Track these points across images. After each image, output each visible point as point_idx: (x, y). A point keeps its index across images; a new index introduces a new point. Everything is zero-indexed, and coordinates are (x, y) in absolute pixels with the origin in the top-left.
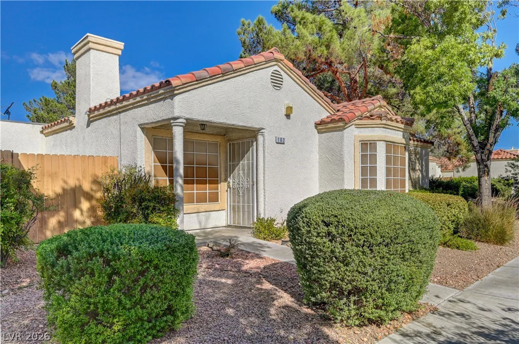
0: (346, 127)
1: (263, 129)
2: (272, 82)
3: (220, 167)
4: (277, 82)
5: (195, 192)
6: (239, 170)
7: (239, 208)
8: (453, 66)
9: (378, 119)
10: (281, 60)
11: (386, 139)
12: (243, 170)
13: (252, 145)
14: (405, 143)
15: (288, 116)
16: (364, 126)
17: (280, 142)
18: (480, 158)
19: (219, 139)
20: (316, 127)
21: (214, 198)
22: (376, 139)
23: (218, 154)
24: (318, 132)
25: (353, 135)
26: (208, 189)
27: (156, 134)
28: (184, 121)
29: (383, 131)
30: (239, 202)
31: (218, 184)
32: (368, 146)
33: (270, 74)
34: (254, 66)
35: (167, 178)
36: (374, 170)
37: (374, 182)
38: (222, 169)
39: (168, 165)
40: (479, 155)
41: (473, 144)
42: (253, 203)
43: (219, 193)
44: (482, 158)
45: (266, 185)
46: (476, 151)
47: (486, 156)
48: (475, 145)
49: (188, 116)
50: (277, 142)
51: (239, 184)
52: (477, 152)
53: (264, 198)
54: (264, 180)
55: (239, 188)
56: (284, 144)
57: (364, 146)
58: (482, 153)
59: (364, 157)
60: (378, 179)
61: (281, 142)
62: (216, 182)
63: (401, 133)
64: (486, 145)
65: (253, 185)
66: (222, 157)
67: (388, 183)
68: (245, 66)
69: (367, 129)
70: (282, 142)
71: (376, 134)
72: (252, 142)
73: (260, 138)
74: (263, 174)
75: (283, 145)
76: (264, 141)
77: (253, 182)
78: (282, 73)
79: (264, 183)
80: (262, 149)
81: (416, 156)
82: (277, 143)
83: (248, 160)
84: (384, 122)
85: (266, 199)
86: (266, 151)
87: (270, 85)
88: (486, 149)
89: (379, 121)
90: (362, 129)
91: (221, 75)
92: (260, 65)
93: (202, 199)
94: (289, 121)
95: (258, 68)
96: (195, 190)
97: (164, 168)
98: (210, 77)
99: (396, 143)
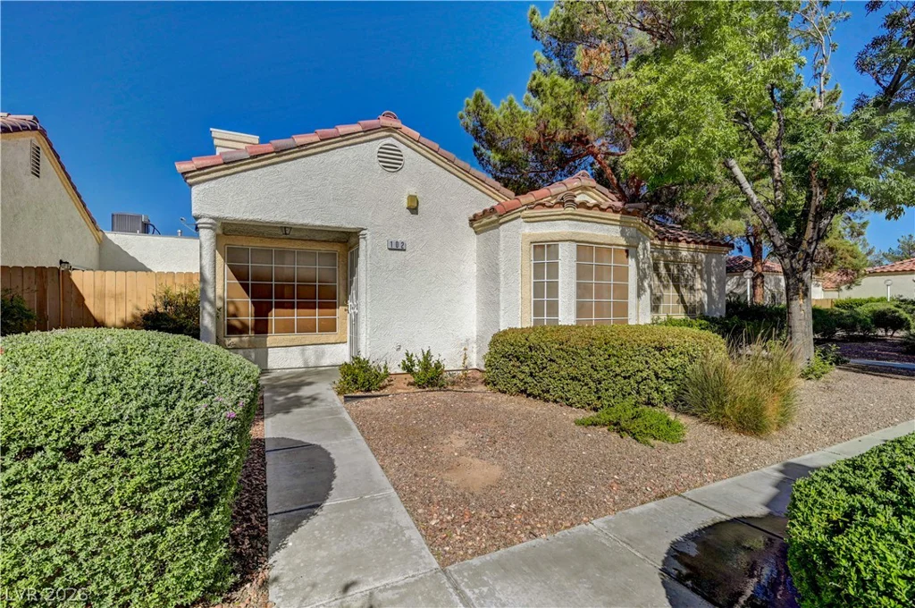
0: (501, 221)
1: (363, 229)
2: (380, 161)
4: (391, 162)
5: (295, 318)
6: (353, 289)
7: (352, 340)
8: (683, 102)
9: (560, 207)
10: (397, 128)
11: (577, 239)
14: (624, 243)
15: (414, 210)
16: (537, 219)
17: (394, 247)
18: (788, 267)
19: (337, 248)
20: (471, 225)
21: (330, 327)
22: (557, 238)
23: (337, 268)
24: (476, 232)
25: (520, 233)
26: (318, 315)
27: (231, 243)
28: (210, 221)
29: (569, 225)
30: (352, 333)
31: (335, 308)
32: (544, 250)
33: (377, 149)
34: (340, 139)
35: (249, 299)
36: (553, 289)
37: (554, 308)
38: (342, 288)
39: (250, 282)
40: (787, 261)
41: (774, 243)
42: (358, 335)
43: (337, 319)
44: (792, 266)
46: (780, 255)
47: (801, 262)
48: (778, 245)
49: (216, 214)
50: (390, 247)
51: (353, 308)
52: (782, 257)
56: (404, 250)
57: (538, 250)
58: (793, 257)
59: (538, 269)
60: (560, 303)
61: (398, 247)
62: (334, 306)
63: (619, 229)
64: (801, 243)
66: (341, 272)
67: (581, 309)
68: (322, 140)
69: (544, 224)
70: (400, 248)
71: (558, 231)
73: (361, 243)
74: (365, 295)
75: (403, 252)
77: (358, 305)
78: (402, 147)
80: (364, 259)
81: (695, 267)
82: (390, 249)
84: (570, 210)
87: (378, 166)
88: (800, 249)
89: (560, 210)
90: (536, 224)
91: (274, 154)
92: (353, 138)
93: (307, 328)
94: (416, 216)
95: (351, 141)
96: (296, 315)
97: (245, 287)
98: (252, 157)
99: (602, 244)
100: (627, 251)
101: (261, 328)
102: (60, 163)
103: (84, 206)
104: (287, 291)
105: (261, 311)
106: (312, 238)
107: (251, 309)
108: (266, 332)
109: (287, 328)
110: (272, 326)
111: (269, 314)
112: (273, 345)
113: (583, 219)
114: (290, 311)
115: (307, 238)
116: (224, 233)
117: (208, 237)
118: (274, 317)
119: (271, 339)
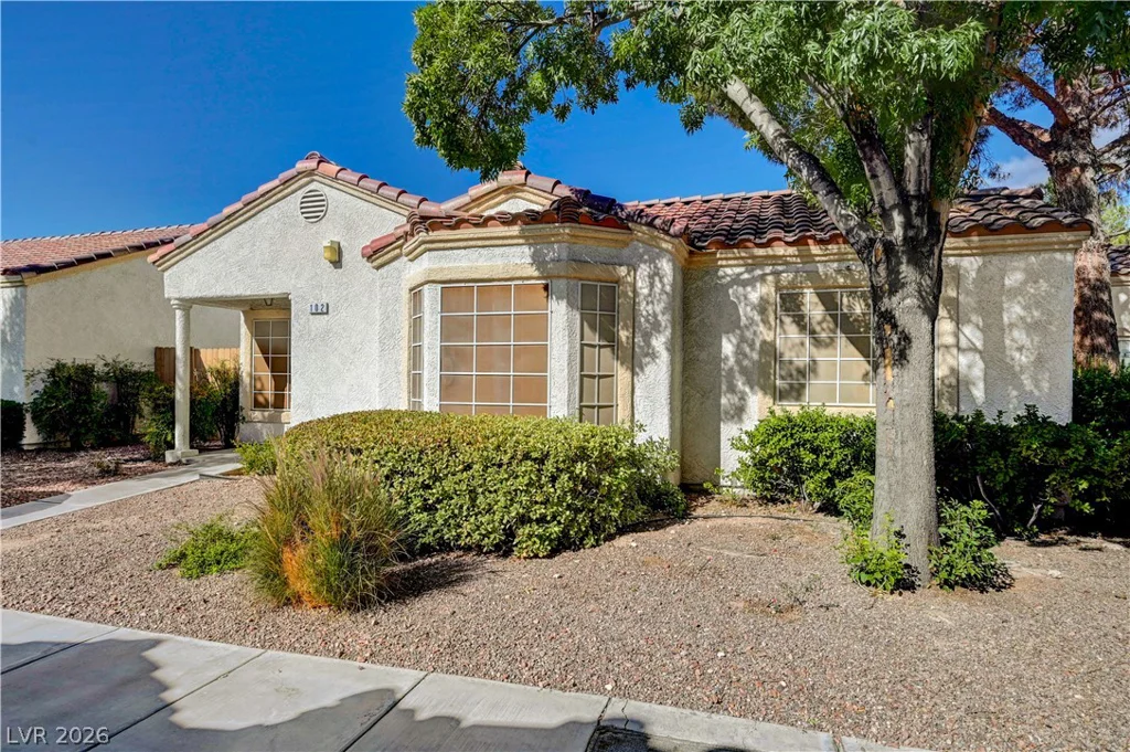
1: (288, 294)
2: (303, 213)
4: (314, 211)
14: (536, 274)
17: (314, 311)
22: (419, 281)
29: (430, 259)
32: (418, 300)
33: (299, 205)
34: (262, 199)
56: (327, 313)
63: (524, 251)
67: (448, 387)
68: (245, 205)
78: (326, 189)
82: (312, 313)
84: (420, 237)
87: (300, 219)
91: (210, 231)
92: (275, 195)
94: (340, 271)
95: (274, 198)
97: (267, 359)
98: (194, 238)
99: (493, 280)
100: (546, 288)
107: (271, 382)
113: (449, 245)
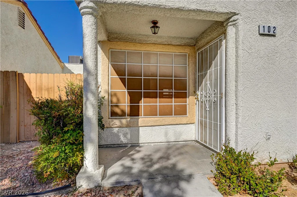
3: (189, 79)
5: (158, 104)
6: (206, 81)
7: (206, 124)
12: (211, 80)
13: (221, 46)
17: (266, 32)
19: (188, 50)
21: (182, 111)
23: (187, 66)
26: (174, 103)
27: (113, 47)
30: (206, 118)
35: (126, 91)
38: (191, 81)
39: (126, 77)
42: (221, 122)
43: (188, 106)
45: (240, 99)
50: (261, 32)
51: (206, 97)
53: (237, 118)
54: (236, 91)
55: (207, 101)
56: (274, 36)
62: (185, 96)
65: (221, 98)
66: (190, 69)
70: (272, 33)
72: (221, 41)
73: (231, 31)
74: (234, 83)
75: (273, 38)
76: (237, 34)
77: (221, 94)
79: (236, 95)
80: (234, 46)
82: (261, 35)
83: (216, 66)
85: (240, 120)
86: (240, 47)
93: (166, 112)
96: (158, 103)
97: (123, 81)
101: (135, 112)
102: (38, 24)
103: (53, 49)
104: (152, 84)
105: (135, 99)
106: (169, 43)
107: (127, 98)
108: (138, 115)
109: (152, 113)
110: (142, 111)
111: (140, 102)
112: (142, 125)
114: (154, 99)
115: (166, 43)
116: (108, 40)
117: (90, 24)
118: (143, 103)
119: (142, 120)
